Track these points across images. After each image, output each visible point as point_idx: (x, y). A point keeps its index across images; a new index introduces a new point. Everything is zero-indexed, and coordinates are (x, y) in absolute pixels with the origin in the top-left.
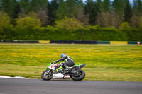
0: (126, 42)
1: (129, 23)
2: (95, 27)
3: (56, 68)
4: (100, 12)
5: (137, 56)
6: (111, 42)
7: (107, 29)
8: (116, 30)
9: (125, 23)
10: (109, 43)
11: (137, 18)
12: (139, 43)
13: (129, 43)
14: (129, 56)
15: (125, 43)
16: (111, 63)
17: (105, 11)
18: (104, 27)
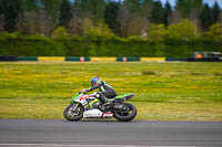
0: (63, 58)
1: (67, 27)
2: (13, 35)
3: (88, 100)
4: (22, 11)
5: (81, 79)
6: (40, 58)
7: (33, 37)
8: (47, 39)
9: (61, 28)
10: (36, 60)
11: (80, 21)
12: (82, 59)
13: (67, 60)
14: (66, 81)
15: (61, 59)
16: (40, 90)
17: (29, 10)
18: (28, 34)
